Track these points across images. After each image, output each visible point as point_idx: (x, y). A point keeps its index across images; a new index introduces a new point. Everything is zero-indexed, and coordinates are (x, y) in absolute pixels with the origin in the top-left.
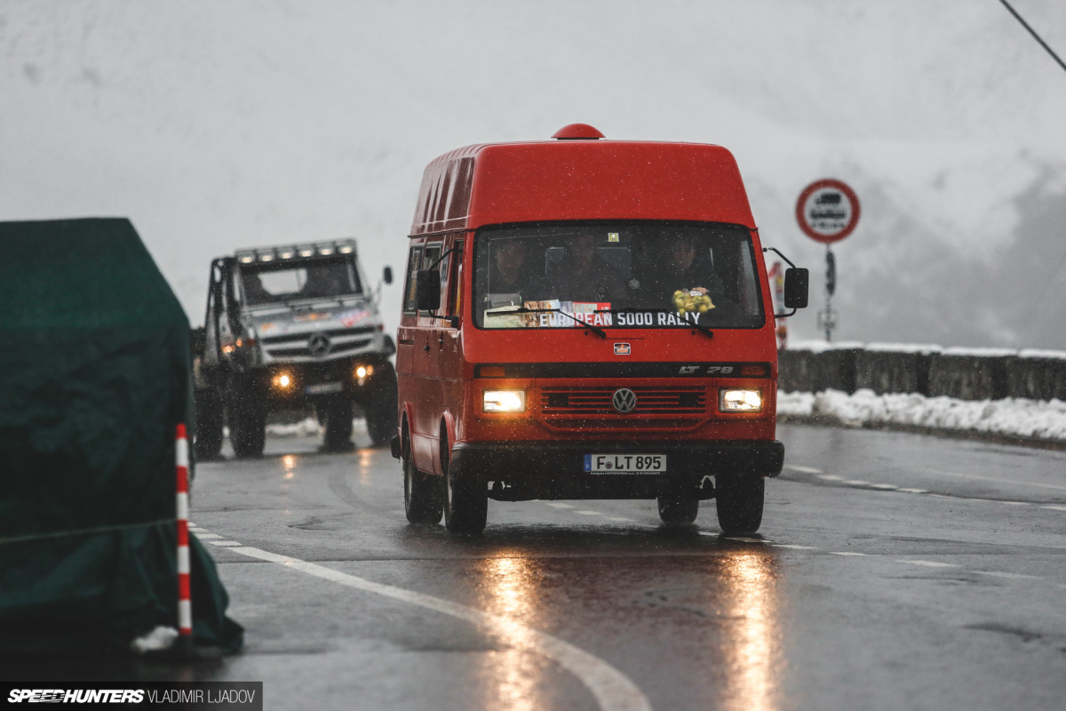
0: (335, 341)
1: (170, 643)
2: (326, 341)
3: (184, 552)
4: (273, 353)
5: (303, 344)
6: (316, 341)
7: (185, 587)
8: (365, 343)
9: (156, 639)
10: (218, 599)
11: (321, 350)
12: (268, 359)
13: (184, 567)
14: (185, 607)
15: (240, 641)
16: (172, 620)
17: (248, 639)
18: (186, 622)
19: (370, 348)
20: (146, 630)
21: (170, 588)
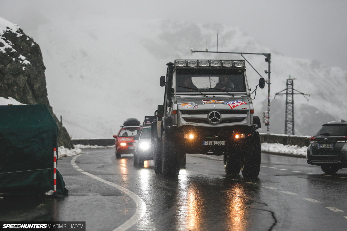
0: (224, 116)
1: (53, 194)
2: (218, 116)
3: (55, 175)
4: (186, 119)
5: (205, 116)
6: (212, 115)
7: (55, 182)
8: (242, 119)
9: (50, 193)
10: (63, 184)
11: (215, 120)
12: (183, 122)
13: (55, 178)
14: (55, 186)
15: (68, 193)
16: (53, 189)
17: (69, 193)
18: (55, 189)
19: (244, 122)
20: (48, 191)
21: (52, 182)
